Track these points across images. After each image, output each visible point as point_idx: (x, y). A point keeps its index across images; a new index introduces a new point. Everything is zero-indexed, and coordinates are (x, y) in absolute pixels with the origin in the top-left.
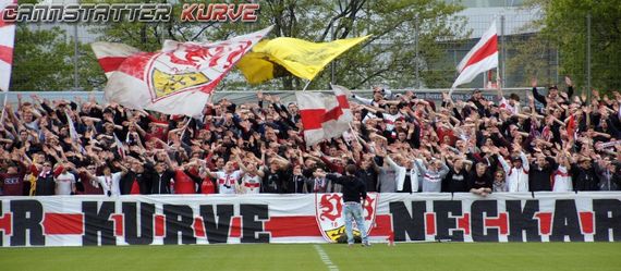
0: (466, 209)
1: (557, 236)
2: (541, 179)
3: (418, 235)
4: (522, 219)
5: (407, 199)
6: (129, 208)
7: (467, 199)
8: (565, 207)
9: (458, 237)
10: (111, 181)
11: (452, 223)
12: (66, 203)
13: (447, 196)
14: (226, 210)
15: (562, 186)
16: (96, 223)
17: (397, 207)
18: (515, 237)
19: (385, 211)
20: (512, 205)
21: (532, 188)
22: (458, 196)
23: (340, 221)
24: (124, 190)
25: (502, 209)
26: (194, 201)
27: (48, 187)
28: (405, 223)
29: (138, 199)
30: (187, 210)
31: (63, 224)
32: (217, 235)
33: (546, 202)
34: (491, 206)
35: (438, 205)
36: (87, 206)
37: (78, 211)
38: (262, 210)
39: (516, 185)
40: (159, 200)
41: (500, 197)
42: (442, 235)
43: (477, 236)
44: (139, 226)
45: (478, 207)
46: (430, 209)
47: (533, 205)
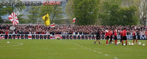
0: (69, 36)
1: (78, 39)
2: (76, 33)
3: (65, 39)
4: (75, 37)
5: (64, 35)
6: (36, 35)
7: (70, 35)
8: (79, 36)
9: (69, 39)
10: (35, 33)
11: (68, 37)
12: (30, 35)
13: (68, 35)
14: (46, 36)
15: (78, 34)
16: (33, 37)
17: (63, 36)
18: (74, 39)
19: (62, 36)
20: (74, 36)
21: (76, 34)
22: (69, 35)
23: (57, 37)
24: (36, 34)
25: (73, 36)
26: (43, 35)
27: (28, 33)
28: (64, 37)
29: (37, 35)
30: (42, 36)
31: (30, 37)
32: (45, 38)
33: (77, 36)
34: (72, 36)
35: (67, 36)
36: (32, 35)
37: (31, 36)
38: (50, 36)
39: (74, 34)
40: (39, 35)
41: (73, 35)
42: (67, 38)
43: (70, 39)
44: (37, 37)
45: (71, 36)
46: (66, 36)
47: (76, 36)
